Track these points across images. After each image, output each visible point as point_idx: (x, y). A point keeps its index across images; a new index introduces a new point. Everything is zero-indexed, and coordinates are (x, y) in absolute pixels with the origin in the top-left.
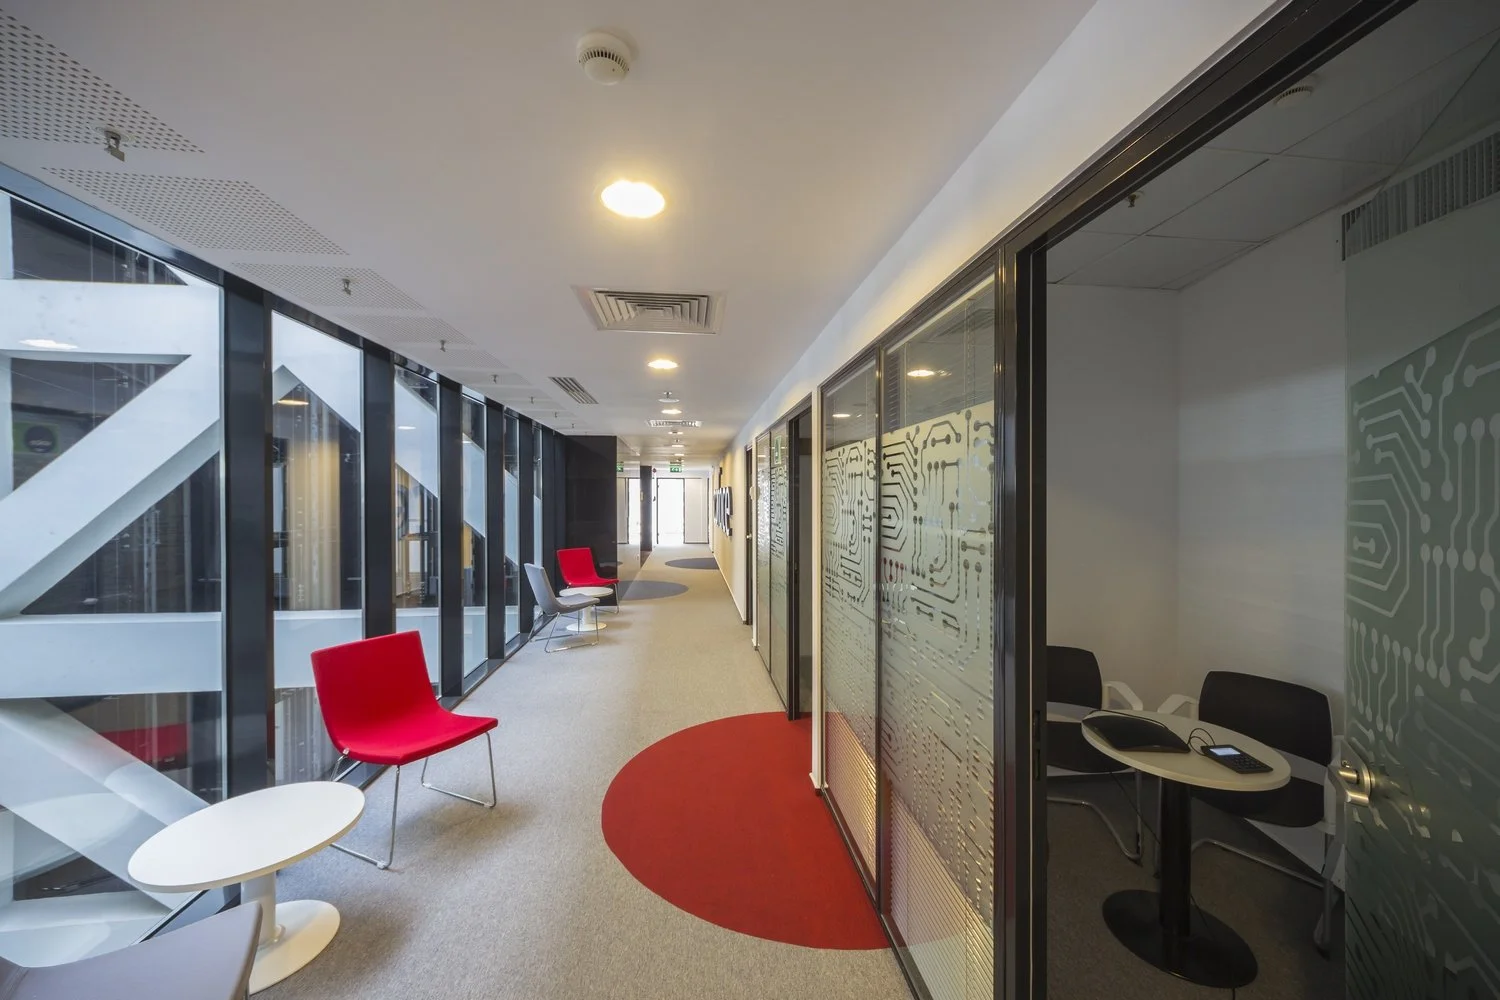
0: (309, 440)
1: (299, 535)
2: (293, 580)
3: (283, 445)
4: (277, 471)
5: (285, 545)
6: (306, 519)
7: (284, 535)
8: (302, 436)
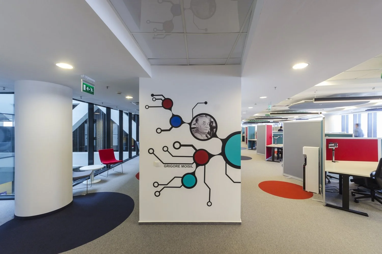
0: (101, 119)
1: (99, 137)
2: (97, 147)
3: (96, 120)
4: (95, 125)
5: (96, 139)
6: (100, 135)
7: (96, 137)
8: (99, 119)
